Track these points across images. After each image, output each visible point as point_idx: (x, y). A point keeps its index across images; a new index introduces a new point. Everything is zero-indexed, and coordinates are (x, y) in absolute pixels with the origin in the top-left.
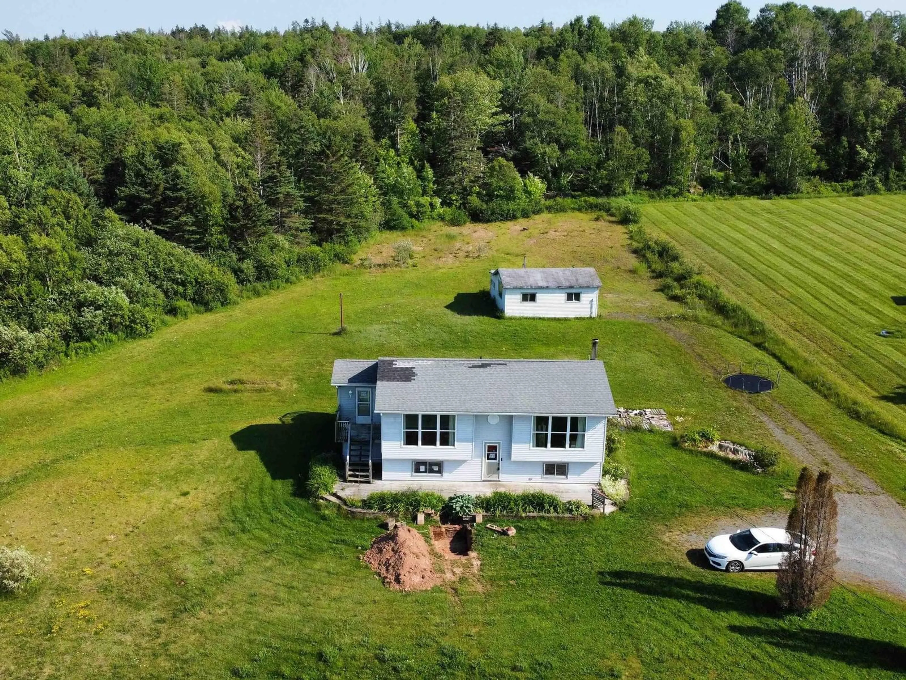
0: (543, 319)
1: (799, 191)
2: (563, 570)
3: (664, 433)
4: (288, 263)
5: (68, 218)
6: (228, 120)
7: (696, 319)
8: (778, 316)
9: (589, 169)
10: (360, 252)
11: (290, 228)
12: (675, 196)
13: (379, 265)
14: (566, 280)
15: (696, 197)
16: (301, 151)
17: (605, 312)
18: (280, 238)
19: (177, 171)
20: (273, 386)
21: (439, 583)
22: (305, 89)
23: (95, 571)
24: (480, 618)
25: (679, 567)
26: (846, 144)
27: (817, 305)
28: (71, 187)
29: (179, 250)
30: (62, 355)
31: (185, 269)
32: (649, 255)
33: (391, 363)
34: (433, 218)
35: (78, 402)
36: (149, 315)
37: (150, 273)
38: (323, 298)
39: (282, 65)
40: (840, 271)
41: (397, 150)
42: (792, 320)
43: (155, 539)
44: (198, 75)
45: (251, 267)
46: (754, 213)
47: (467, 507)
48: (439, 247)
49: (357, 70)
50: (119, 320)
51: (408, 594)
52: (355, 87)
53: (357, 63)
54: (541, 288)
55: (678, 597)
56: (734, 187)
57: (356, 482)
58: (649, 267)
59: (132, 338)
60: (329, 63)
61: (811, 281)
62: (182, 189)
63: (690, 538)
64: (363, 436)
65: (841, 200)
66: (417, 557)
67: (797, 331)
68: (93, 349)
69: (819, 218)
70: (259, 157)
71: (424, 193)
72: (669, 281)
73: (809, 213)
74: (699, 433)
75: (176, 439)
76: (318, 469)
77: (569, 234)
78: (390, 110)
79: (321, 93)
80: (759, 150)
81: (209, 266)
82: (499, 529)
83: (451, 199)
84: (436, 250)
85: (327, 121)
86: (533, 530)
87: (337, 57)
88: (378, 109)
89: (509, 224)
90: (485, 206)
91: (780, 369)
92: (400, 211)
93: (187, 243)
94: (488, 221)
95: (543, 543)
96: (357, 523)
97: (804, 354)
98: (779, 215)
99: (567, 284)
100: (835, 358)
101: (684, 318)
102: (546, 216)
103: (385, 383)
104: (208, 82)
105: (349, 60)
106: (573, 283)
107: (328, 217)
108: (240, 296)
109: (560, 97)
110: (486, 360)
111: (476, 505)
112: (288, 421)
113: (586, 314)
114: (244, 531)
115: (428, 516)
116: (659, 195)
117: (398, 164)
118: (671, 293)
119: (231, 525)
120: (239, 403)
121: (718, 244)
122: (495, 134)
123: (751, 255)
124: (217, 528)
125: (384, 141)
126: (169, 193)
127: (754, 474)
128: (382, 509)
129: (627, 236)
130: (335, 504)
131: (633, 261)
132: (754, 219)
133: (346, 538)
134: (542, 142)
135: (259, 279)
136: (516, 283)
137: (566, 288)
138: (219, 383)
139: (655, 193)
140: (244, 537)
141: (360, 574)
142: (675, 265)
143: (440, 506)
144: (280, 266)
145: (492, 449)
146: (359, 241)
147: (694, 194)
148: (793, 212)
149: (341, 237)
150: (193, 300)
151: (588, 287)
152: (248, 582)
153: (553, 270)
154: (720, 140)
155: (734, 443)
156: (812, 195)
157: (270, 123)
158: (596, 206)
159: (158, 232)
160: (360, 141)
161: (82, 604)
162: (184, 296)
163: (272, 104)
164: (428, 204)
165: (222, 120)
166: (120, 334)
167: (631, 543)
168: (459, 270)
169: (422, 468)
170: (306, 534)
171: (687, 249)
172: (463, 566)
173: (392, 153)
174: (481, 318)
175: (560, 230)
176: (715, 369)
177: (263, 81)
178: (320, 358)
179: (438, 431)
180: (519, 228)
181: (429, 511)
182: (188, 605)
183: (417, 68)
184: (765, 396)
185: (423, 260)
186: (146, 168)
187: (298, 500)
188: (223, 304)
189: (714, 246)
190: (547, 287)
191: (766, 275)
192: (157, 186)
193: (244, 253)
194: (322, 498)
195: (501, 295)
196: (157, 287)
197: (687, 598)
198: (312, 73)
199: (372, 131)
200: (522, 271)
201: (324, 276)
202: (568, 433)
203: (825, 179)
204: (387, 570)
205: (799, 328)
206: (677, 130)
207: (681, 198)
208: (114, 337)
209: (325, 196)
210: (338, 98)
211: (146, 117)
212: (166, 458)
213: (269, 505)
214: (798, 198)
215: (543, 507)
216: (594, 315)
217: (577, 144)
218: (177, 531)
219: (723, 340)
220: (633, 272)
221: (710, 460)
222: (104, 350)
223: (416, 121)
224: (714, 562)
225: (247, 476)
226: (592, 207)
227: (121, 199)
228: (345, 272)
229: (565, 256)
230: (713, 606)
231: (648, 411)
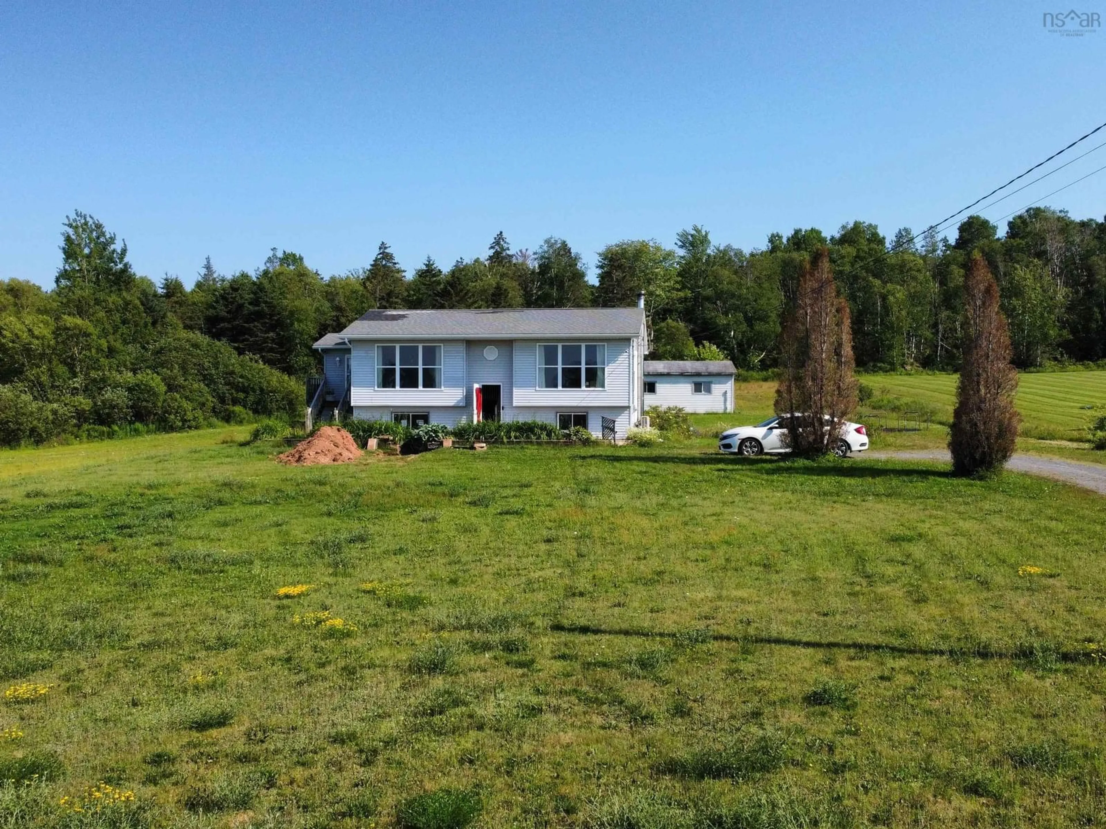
1: (1039, 366)
15: (912, 372)
36: (188, 406)
47: (434, 432)
50: (150, 406)
54: (662, 375)
59: (164, 431)
99: (694, 371)
106: (702, 371)
109: (751, 273)
113: (718, 408)
115: (383, 442)
137: (693, 376)
143: (401, 434)
147: (910, 370)
150: (255, 411)
151: (720, 375)
153: (680, 362)
156: (1057, 370)
166: (150, 425)
179: (420, 367)
181: (385, 436)
190: (669, 375)
202: (583, 366)
206: (885, 297)
214: (1038, 372)
216: (729, 410)
224: (724, 446)
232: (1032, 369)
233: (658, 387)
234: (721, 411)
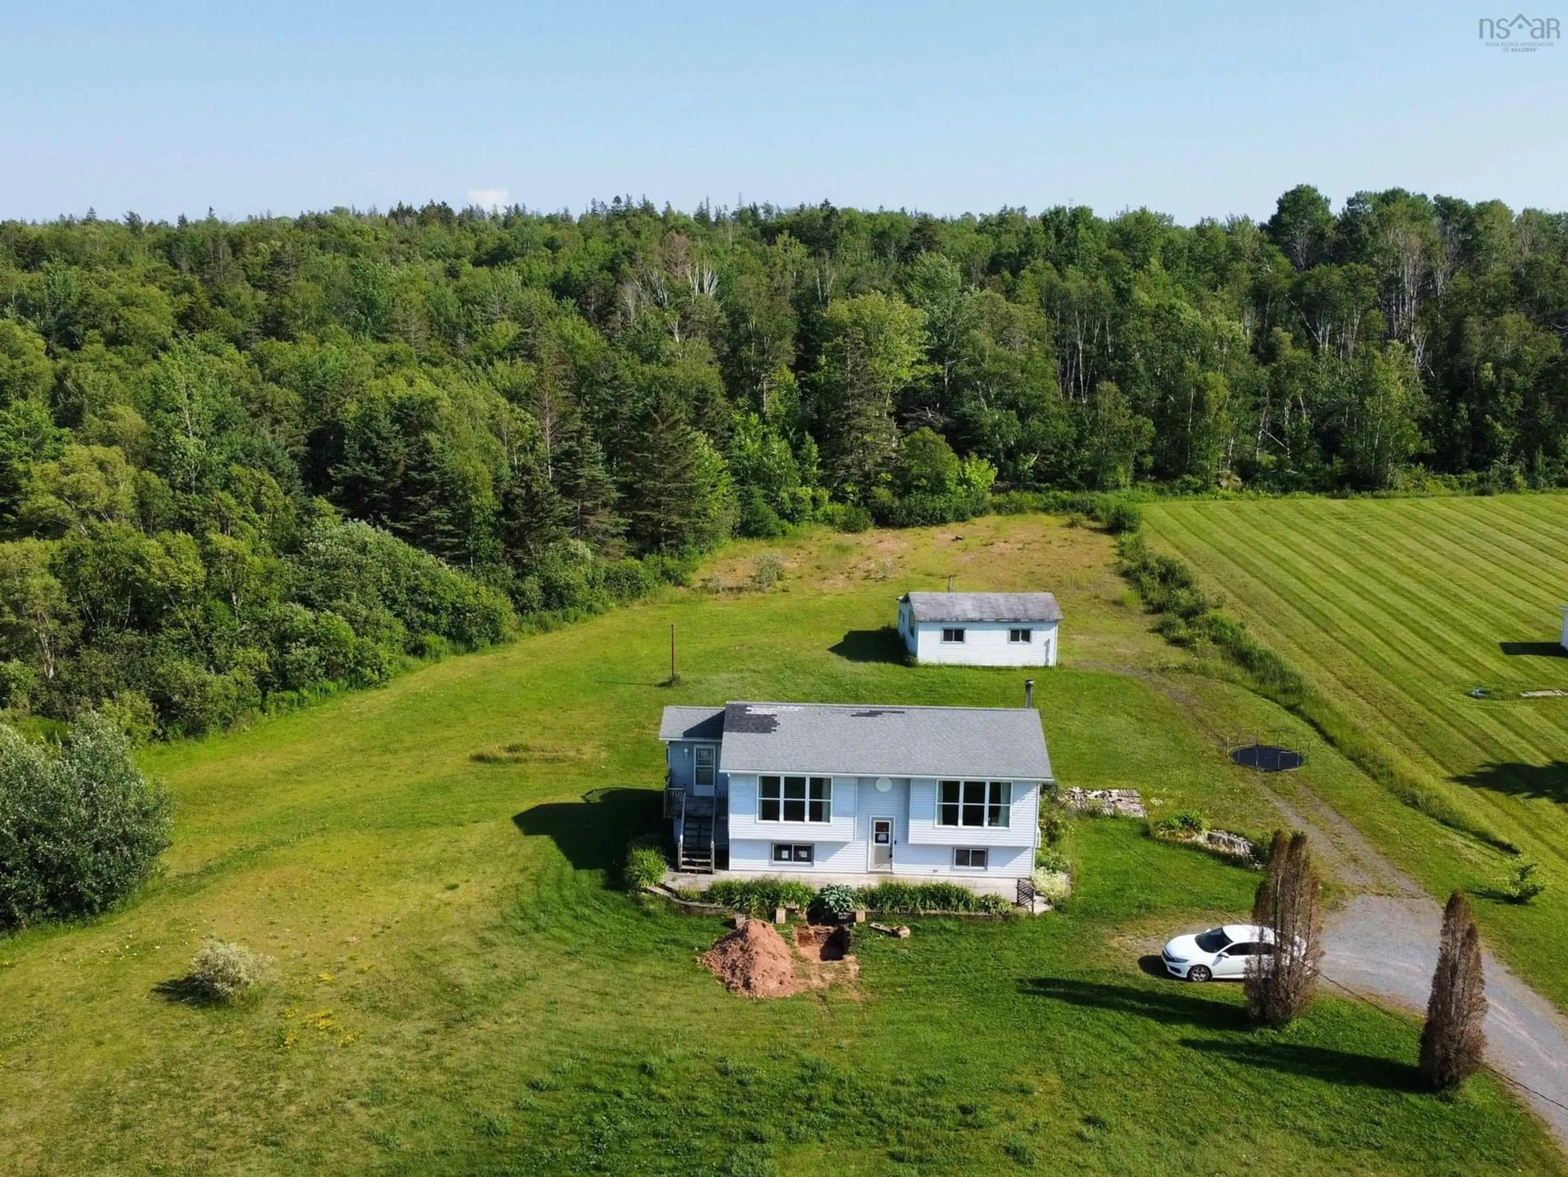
0: (975, 668)
1: (1391, 486)
2: (969, 976)
3: (1134, 819)
4: (592, 583)
5: (259, 509)
6: (499, 365)
7: (1204, 671)
8: (1327, 668)
9: (1063, 448)
10: (701, 570)
11: (596, 531)
12: (1196, 491)
13: (731, 589)
14: (1010, 610)
15: (1229, 493)
16: (614, 413)
17: (1068, 660)
18: (580, 547)
19: (426, 441)
20: (572, 754)
21: (802, 989)
22: (619, 317)
23: (335, 977)
24: (856, 1030)
25: (1127, 976)
26: (1464, 413)
27: (1386, 653)
28: (266, 463)
29: (428, 560)
30: (256, 709)
31: (438, 589)
32: (1145, 579)
33: (743, 708)
34: (816, 520)
35: (287, 773)
36: (384, 653)
37: (385, 595)
38: (643, 635)
39: (581, 278)
40: (1432, 606)
41: (762, 415)
42: (1345, 673)
43: (413, 940)
44: (449, 291)
45: (536, 587)
46: (1316, 519)
47: (844, 901)
48: (824, 563)
49: (702, 290)
50: (341, 659)
51: (760, 1002)
52: (697, 317)
53: (702, 275)
54: (972, 621)
55: (1118, 1008)
56: (1291, 479)
57: (692, 871)
58: (1144, 597)
59: (357, 687)
60: (656, 275)
61: (1383, 618)
62: (434, 468)
63: (1147, 944)
64: (703, 811)
65: (1455, 500)
66: (774, 957)
67: (1350, 688)
68: (301, 702)
69: (1416, 528)
70: (548, 423)
71: (805, 481)
72: (1170, 616)
73: (1402, 520)
74: (1178, 818)
75: (434, 820)
76: (639, 854)
77: (1025, 545)
78: (750, 353)
79: (645, 325)
80: (1333, 421)
81: (473, 584)
82: (888, 929)
83: (844, 491)
84: (818, 568)
85: (654, 367)
86: (933, 932)
87: (669, 264)
88: (734, 350)
89: (934, 530)
90: (897, 503)
91: (1316, 740)
92: (765, 508)
93: (438, 550)
94: (902, 526)
95: (946, 946)
96: (694, 920)
97: (1354, 720)
98: (1355, 522)
99: (1011, 616)
100: (1399, 727)
101: (1186, 669)
102: (992, 519)
103: (735, 734)
104: (464, 302)
105: (688, 273)
106: (1020, 615)
107: (655, 515)
108: (520, 630)
109: (1019, 334)
110: (877, 707)
111: (857, 900)
112: (596, 799)
113: (1038, 660)
114: (537, 929)
115: (790, 912)
116: (1171, 490)
117: (765, 436)
118: (1173, 634)
119: (520, 922)
120: (524, 777)
121: (1252, 564)
122: (916, 391)
123: (1299, 579)
124: (501, 927)
125: (740, 401)
126: (413, 474)
127: (1250, 871)
128: (728, 902)
129: (1116, 551)
130: (663, 898)
131: (1122, 589)
132: (1315, 527)
133: (677, 937)
134: (989, 404)
135: (547, 605)
136: (932, 614)
137: (1009, 622)
138: (493, 748)
139: (1165, 487)
140: (537, 937)
141: (696, 980)
142: (1183, 595)
143: (808, 900)
144: (580, 586)
145: (882, 827)
146: (701, 553)
147: (1227, 488)
148: (1378, 517)
149: (672, 545)
150: (448, 635)
151: (1042, 621)
152: (545, 988)
153: (991, 595)
154: (1273, 404)
155: (1229, 833)
156: (1413, 492)
157: (565, 370)
158: (1072, 505)
159: (396, 532)
160: (705, 400)
161: (323, 1013)
162: (436, 629)
163: (567, 341)
164: (808, 498)
165: (492, 364)
166: (341, 681)
167: (1064, 947)
168: (853, 597)
169: (785, 854)
170: (622, 933)
171: (1205, 571)
172: (836, 971)
173: (754, 418)
174: (882, 665)
175: (1012, 540)
176: (1222, 739)
177: (550, 303)
178: (641, 718)
179: (807, 800)
180: (950, 536)
181: (793, 905)
182: (466, 1013)
183: (797, 285)
184: (1287, 776)
185: (798, 582)
186: (378, 435)
187: (613, 894)
188: (492, 642)
189: (1247, 566)
190: (981, 621)
191: (1319, 611)
192: (396, 463)
193: (525, 566)
194: (646, 891)
195: (913, 632)
196: (396, 616)
197: (1132, 1009)
198: (630, 292)
199: (722, 385)
200: (942, 596)
201: (645, 603)
202: (987, 805)
203: (1434, 469)
204: (733, 974)
205: (1353, 685)
206: (1201, 389)
207: (1206, 495)
208: (332, 686)
209: (650, 483)
210: (671, 333)
211: (370, 358)
212: (421, 844)
213: (572, 899)
214: (1389, 497)
215: (949, 903)
216: (1052, 662)
217: (1043, 409)
218: (445, 932)
219: (1240, 700)
220: (1118, 604)
221: (1193, 853)
222: (317, 704)
223: (794, 368)
224: (1172, 968)
225: (539, 865)
226: (1065, 507)
227: (337, 483)
228: (678, 597)
229: (1018, 580)
230: (1164, 1018)
231: (1115, 792)
232: (1383, 493)
233: (968, 634)
234: (1042, 664)
